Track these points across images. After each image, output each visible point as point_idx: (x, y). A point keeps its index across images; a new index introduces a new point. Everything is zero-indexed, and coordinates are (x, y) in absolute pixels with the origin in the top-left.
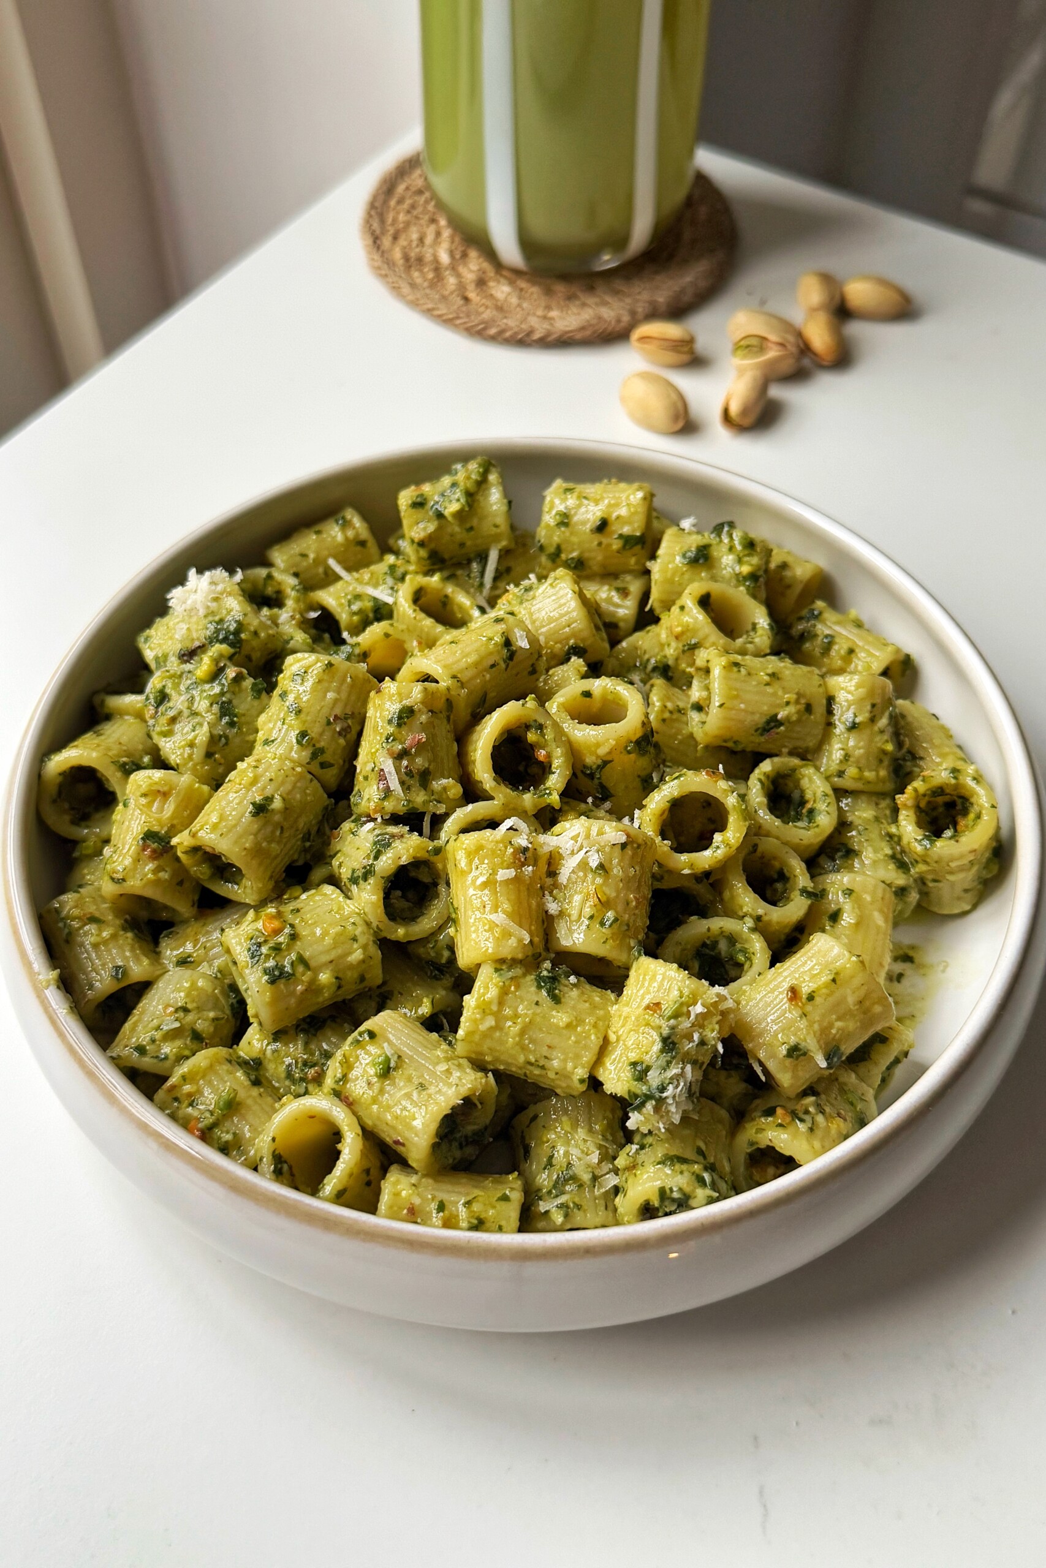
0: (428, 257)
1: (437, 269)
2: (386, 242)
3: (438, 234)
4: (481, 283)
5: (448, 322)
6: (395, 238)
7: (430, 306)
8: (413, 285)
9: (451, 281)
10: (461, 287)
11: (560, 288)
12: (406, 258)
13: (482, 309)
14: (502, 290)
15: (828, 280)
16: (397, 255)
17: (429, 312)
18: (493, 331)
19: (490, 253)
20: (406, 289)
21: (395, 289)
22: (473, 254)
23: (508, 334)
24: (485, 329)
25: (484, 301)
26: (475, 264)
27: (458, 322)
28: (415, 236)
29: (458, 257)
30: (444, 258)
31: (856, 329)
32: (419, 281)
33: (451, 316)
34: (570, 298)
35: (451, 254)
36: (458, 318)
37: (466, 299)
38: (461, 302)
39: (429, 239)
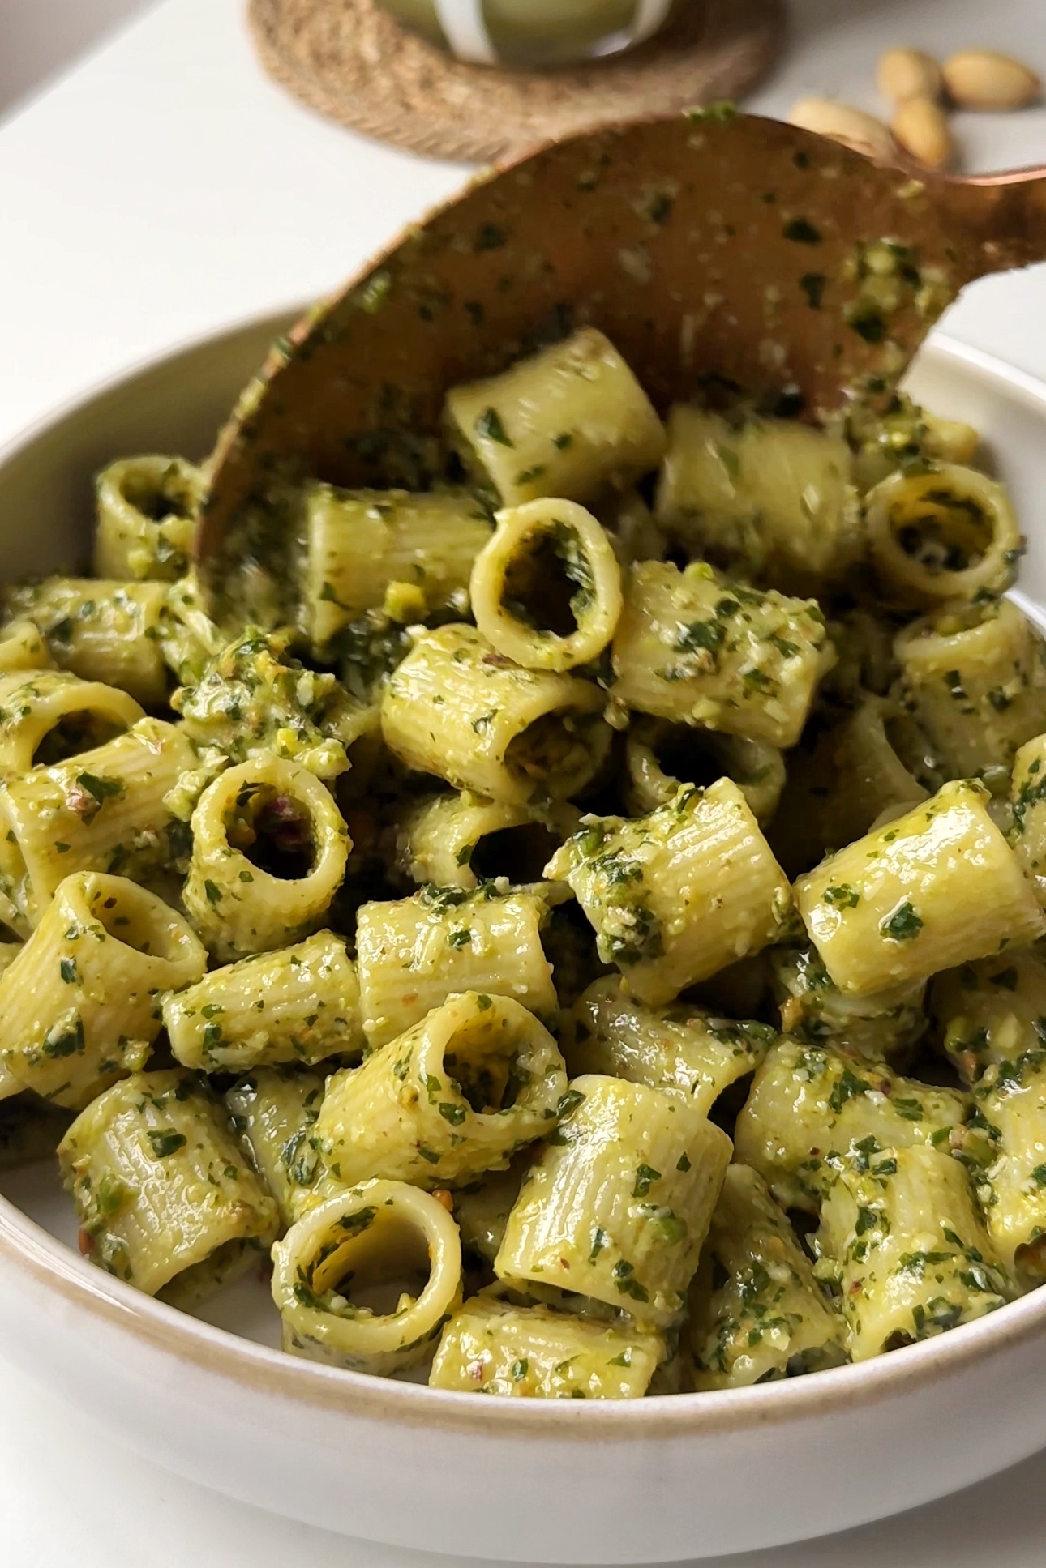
0: (347, 53)
1: (362, 67)
2: (285, 34)
3: (358, 22)
4: (427, 83)
5: (384, 137)
6: (297, 30)
7: (356, 116)
8: (330, 91)
9: (383, 83)
10: (400, 90)
11: (542, 87)
12: (317, 57)
13: (432, 118)
14: (458, 91)
15: (925, 60)
16: (302, 50)
17: (356, 126)
18: (451, 147)
19: (438, 41)
20: (319, 96)
21: (303, 97)
22: (413, 47)
23: (472, 151)
24: (437, 145)
25: (433, 108)
26: (415, 59)
27: (398, 137)
28: (325, 26)
29: (390, 51)
30: (370, 50)
31: (967, 125)
32: (338, 84)
33: (388, 129)
34: (558, 98)
35: (381, 46)
36: (397, 131)
37: (408, 107)
38: (400, 110)
39: (347, 28)
